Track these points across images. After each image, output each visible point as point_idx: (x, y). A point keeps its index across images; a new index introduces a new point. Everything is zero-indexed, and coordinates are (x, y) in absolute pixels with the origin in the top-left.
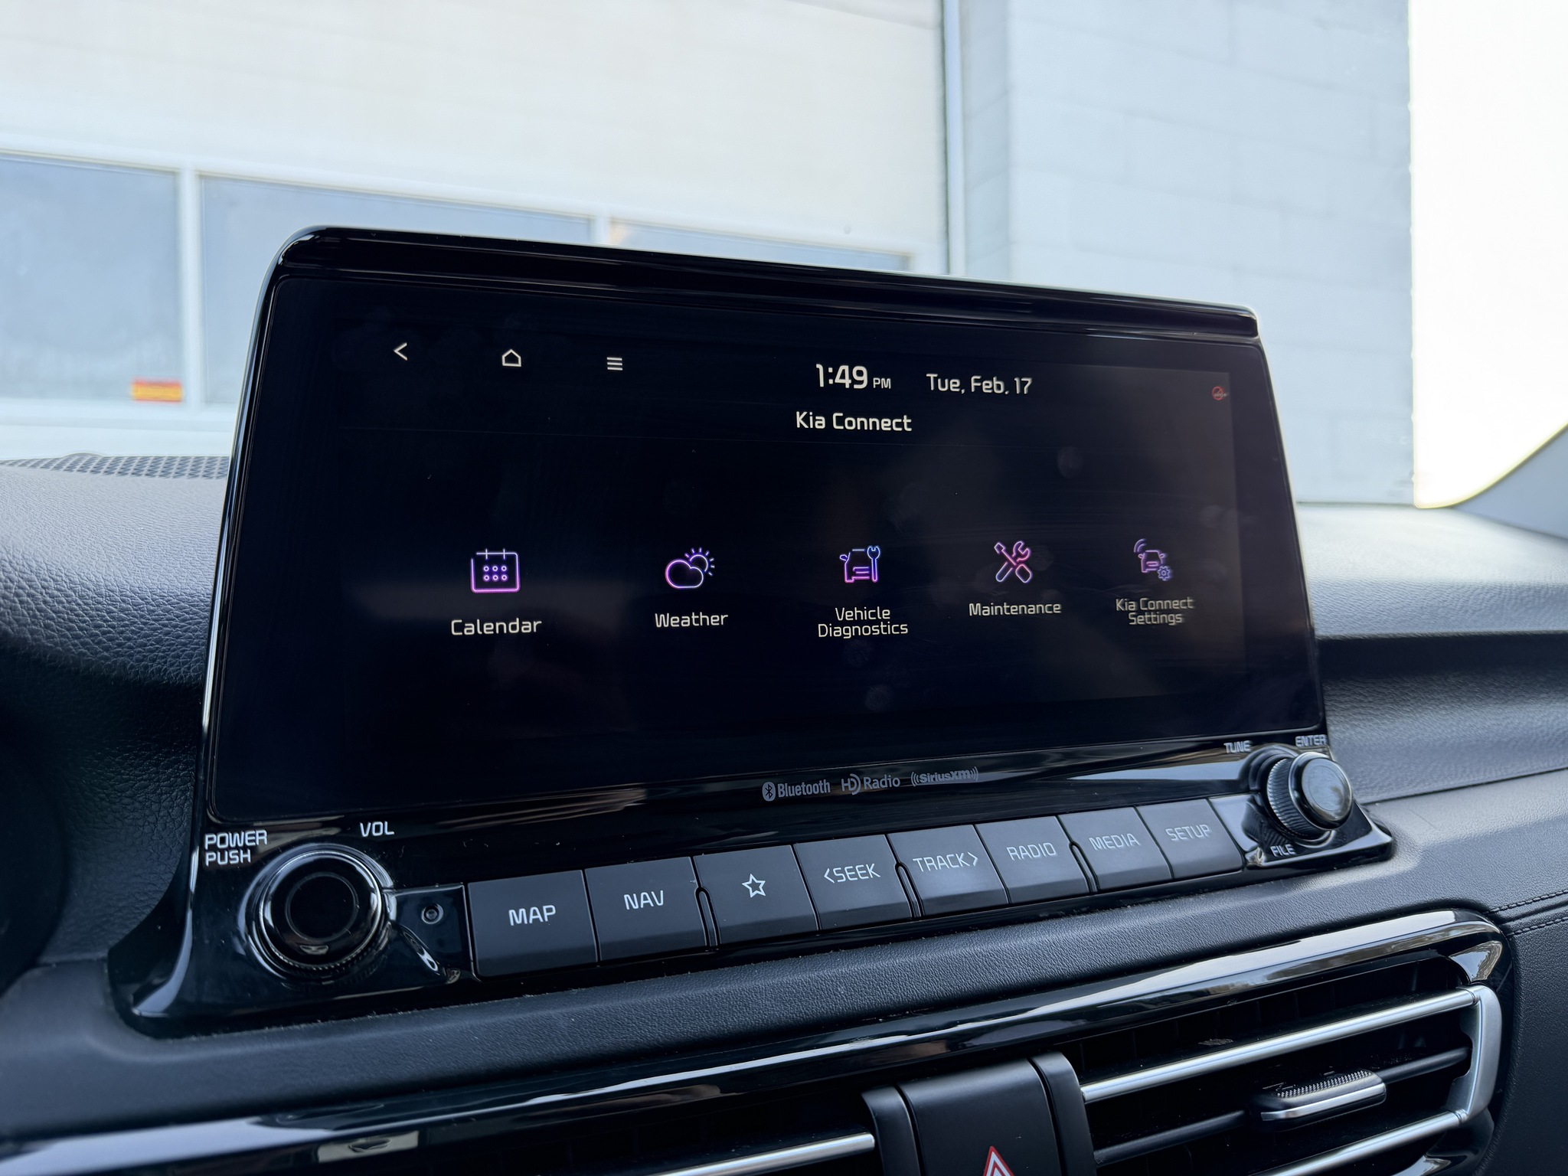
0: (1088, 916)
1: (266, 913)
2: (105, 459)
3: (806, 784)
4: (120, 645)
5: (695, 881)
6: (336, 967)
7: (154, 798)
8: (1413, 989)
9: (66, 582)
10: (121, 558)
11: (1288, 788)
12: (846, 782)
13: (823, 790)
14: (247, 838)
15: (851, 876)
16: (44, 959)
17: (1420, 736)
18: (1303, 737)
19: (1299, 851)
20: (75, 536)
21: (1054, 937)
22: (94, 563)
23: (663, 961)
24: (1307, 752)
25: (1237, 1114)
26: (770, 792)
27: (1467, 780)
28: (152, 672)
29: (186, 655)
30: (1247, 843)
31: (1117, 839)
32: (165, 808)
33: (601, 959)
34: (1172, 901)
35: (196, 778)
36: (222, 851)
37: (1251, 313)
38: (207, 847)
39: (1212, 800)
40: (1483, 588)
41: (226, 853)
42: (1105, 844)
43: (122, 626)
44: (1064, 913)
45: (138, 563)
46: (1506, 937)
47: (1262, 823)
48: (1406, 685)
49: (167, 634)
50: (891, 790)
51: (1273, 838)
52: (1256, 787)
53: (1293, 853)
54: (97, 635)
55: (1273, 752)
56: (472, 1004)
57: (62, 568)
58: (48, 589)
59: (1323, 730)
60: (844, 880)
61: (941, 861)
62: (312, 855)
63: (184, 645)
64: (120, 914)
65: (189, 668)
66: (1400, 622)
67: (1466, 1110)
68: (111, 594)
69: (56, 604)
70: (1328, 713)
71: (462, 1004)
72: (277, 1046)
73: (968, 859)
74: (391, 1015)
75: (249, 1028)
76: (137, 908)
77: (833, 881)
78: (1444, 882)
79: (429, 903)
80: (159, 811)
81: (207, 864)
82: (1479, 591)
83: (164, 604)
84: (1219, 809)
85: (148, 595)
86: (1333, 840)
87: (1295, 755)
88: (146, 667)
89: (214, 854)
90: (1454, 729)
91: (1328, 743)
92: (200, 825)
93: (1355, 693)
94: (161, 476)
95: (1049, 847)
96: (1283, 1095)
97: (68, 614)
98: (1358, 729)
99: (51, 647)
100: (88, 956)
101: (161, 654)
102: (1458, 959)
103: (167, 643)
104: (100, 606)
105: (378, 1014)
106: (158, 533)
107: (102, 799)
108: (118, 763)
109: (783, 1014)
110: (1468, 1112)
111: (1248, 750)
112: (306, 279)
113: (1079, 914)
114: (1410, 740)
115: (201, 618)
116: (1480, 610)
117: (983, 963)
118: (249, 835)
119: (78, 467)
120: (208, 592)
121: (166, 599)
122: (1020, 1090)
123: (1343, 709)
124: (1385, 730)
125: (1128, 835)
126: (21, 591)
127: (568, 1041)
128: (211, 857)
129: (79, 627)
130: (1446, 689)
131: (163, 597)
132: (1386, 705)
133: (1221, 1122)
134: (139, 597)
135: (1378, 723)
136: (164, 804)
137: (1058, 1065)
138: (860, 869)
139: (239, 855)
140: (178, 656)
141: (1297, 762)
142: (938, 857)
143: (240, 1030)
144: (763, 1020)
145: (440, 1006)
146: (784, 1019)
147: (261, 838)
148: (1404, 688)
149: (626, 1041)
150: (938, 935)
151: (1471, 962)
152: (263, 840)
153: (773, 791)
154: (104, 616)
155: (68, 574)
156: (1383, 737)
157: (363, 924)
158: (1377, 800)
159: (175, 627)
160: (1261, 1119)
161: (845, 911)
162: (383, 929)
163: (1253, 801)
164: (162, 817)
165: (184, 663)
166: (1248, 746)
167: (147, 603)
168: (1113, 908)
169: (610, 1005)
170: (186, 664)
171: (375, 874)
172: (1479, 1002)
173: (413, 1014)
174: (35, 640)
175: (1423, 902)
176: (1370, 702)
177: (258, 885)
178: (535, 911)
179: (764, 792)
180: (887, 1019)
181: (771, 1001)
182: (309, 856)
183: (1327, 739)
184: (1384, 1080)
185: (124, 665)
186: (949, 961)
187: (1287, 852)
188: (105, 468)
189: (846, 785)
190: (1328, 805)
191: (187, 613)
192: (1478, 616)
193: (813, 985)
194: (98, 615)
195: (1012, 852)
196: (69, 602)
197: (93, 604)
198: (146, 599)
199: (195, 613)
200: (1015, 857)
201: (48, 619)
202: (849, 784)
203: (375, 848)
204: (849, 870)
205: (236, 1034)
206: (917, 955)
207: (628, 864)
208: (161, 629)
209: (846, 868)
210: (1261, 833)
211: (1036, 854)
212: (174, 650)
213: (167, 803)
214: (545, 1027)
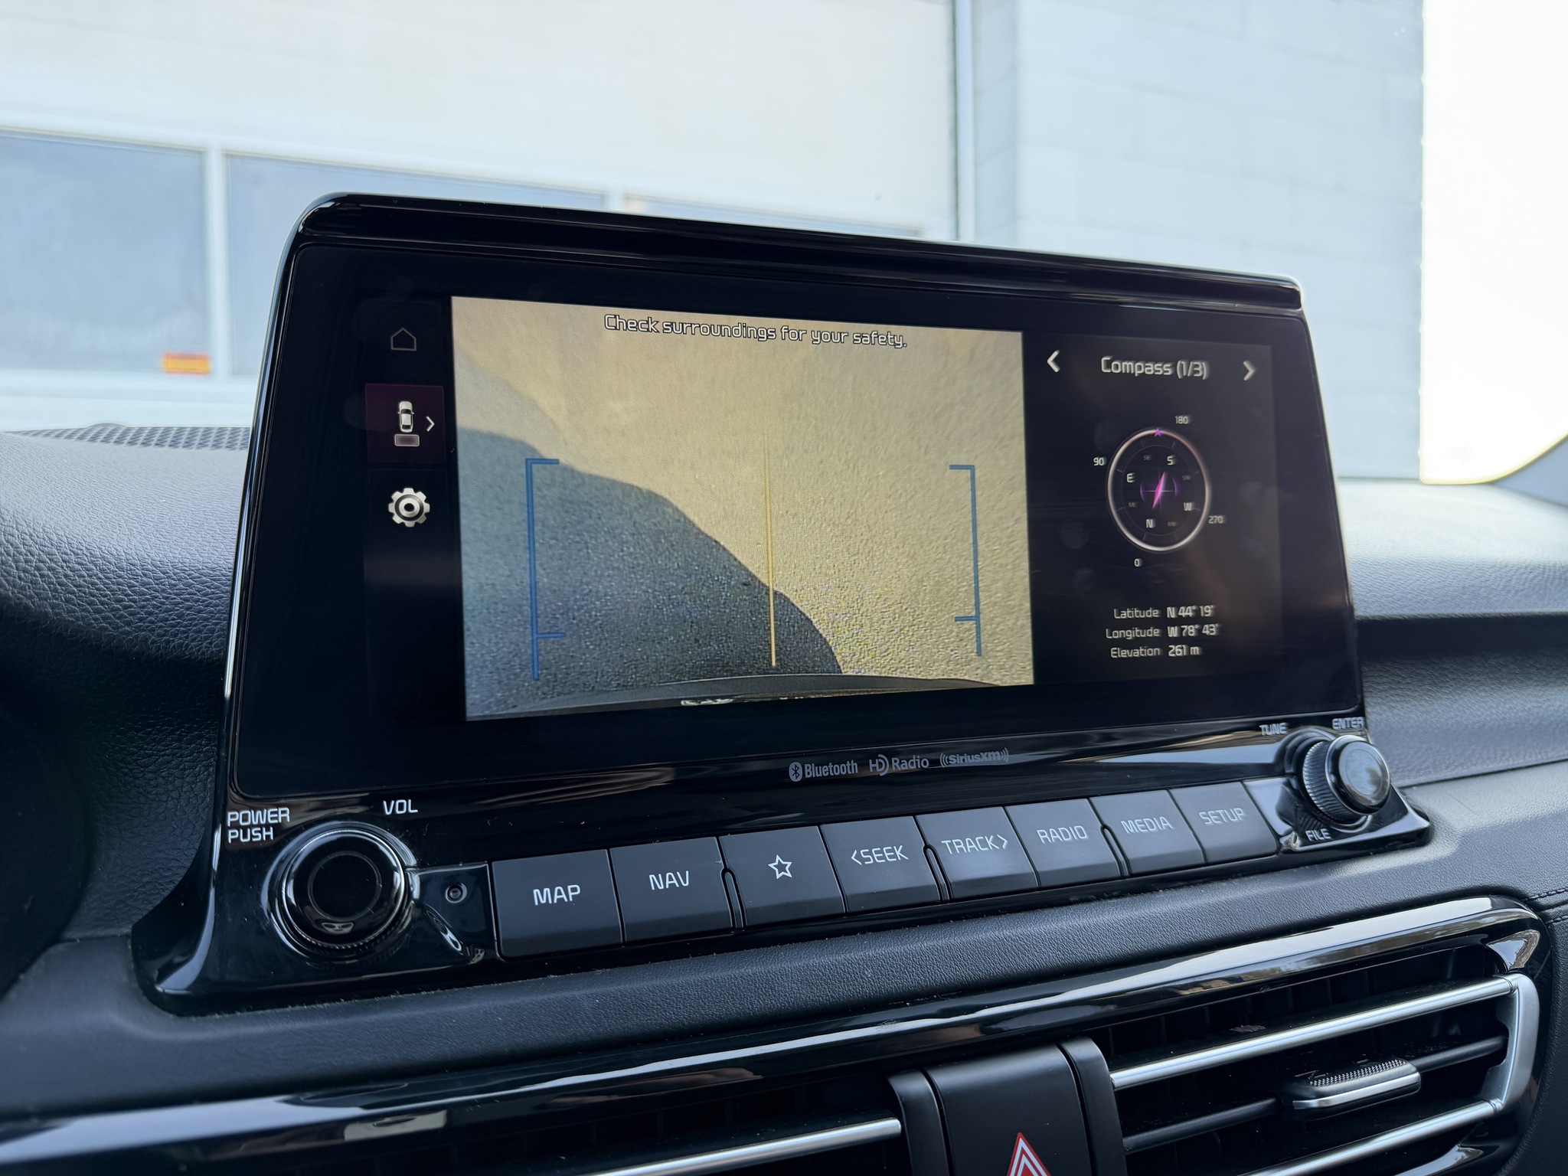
0: (1119, 900)
1: (288, 891)
2: (128, 430)
3: (833, 764)
4: (141, 620)
5: (721, 861)
6: (359, 946)
7: (177, 773)
8: (1449, 977)
9: (86, 556)
10: (142, 531)
11: (1324, 772)
12: (874, 763)
13: (851, 771)
14: (270, 816)
15: (879, 858)
16: (69, 934)
17: (1458, 719)
18: (1340, 720)
19: (1335, 835)
20: (97, 508)
21: (1085, 921)
22: (115, 537)
23: (689, 942)
24: (1345, 735)
25: (1269, 1101)
26: (797, 772)
27: (1506, 763)
28: (174, 647)
29: (207, 630)
30: (1281, 827)
31: (1150, 823)
32: (189, 783)
33: (626, 940)
34: (1205, 886)
35: (218, 754)
36: (245, 828)
37: (1294, 284)
38: (229, 825)
39: (1245, 783)
40: (1526, 567)
41: (249, 830)
42: (1137, 827)
43: (144, 601)
44: (1094, 897)
45: (159, 536)
46: (1543, 925)
47: (1297, 806)
48: (1444, 666)
49: (189, 608)
50: (921, 772)
51: (1308, 822)
52: (1291, 770)
53: (1329, 838)
54: (118, 609)
55: (1309, 735)
56: (496, 985)
57: (82, 542)
58: (69, 562)
59: (1361, 712)
60: (872, 861)
61: (970, 844)
62: (335, 834)
63: (206, 619)
64: (143, 890)
65: (211, 643)
66: (1440, 602)
67: (1501, 1099)
68: (132, 567)
69: (77, 578)
70: (1366, 694)
71: (486, 984)
72: (299, 1025)
73: (997, 841)
74: (414, 994)
75: (272, 1007)
76: (161, 884)
77: (860, 863)
78: (1482, 869)
79: (453, 882)
80: (182, 787)
81: (230, 841)
82: (1522, 570)
83: (186, 578)
84: (1255, 793)
85: (169, 569)
86: (1370, 825)
87: (1332, 738)
88: (168, 642)
89: (237, 831)
90: (1494, 711)
91: (1366, 726)
92: (223, 801)
93: (1393, 674)
94: (184, 447)
95: (1080, 830)
96: (1315, 1084)
97: (88, 588)
98: (1395, 711)
99: (72, 622)
100: (111, 932)
101: (182, 629)
102: (1496, 947)
103: (189, 617)
104: (121, 580)
105: (401, 993)
106: (180, 506)
107: (126, 774)
108: (140, 738)
109: (809, 997)
110: (1503, 1102)
111: (1284, 732)
112: (326, 247)
113: (1110, 898)
114: (1449, 722)
115: (223, 593)
116: (1523, 590)
117: (1012, 948)
118: (272, 813)
119: (101, 438)
120: (230, 566)
121: (187, 573)
122: (1049, 1076)
123: (1380, 691)
124: (1423, 712)
125: (1161, 818)
126: (42, 565)
127: (592, 1022)
128: (233, 834)
129: (100, 601)
130: (1486, 671)
131: (184, 571)
132: (1425, 687)
133: (1252, 1110)
134: (160, 571)
135: (1415, 705)
136: (187, 779)
137: (1087, 1051)
138: (888, 851)
139: (261, 832)
140: (200, 631)
141: (1334, 746)
142: (967, 840)
143: (263, 1009)
144: (789, 1003)
145: (464, 986)
146: (810, 1002)
147: (284, 815)
148: (1444, 669)
149: (651, 1023)
150: (966, 918)
151: (1509, 950)
152: (286, 818)
153: (800, 772)
154: (126, 590)
155: (88, 547)
156: (1421, 719)
157: (386, 904)
158: (1415, 783)
159: (197, 601)
160: (1293, 1107)
161: (872, 894)
162: (406, 908)
163: (1288, 784)
164: (185, 792)
165: (206, 638)
166: (1284, 728)
167: (169, 577)
168: (1144, 893)
169: (635, 986)
170: (208, 639)
171: (398, 852)
172: (1517, 991)
173: (436, 994)
174: (56, 614)
175: (1460, 889)
176: (1408, 683)
177: (281, 862)
178: (559, 891)
179: (791, 772)
180: (914, 1003)
181: (797, 984)
182: (332, 835)
183: (1365, 721)
184: (1419, 1069)
185: (147, 640)
186: (978, 945)
187: (1322, 836)
188: (128, 438)
189: (874, 765)
190: (1365, 789)
191: (208, 587)
192: (1521, 596)
193: (840, 968)
194: (120, 589)
195: (1042, 835)
196: (90, 576)
197: (114, 578)
198: (168, 573)
199: (217, 588)
200: (1046, 839)
201: (69, 593)
202: (877, 765)
203: (400, 826)
204: (876, 852)
205: (260, 1012)
206: (945, 938)
207: (653, 844)
208: (183, 603)
209: (873, 850)
210: (1296, 817)
211: (1067, 837)
212: (196, 625)
213: (190, 779)
214: (569, 1008)
